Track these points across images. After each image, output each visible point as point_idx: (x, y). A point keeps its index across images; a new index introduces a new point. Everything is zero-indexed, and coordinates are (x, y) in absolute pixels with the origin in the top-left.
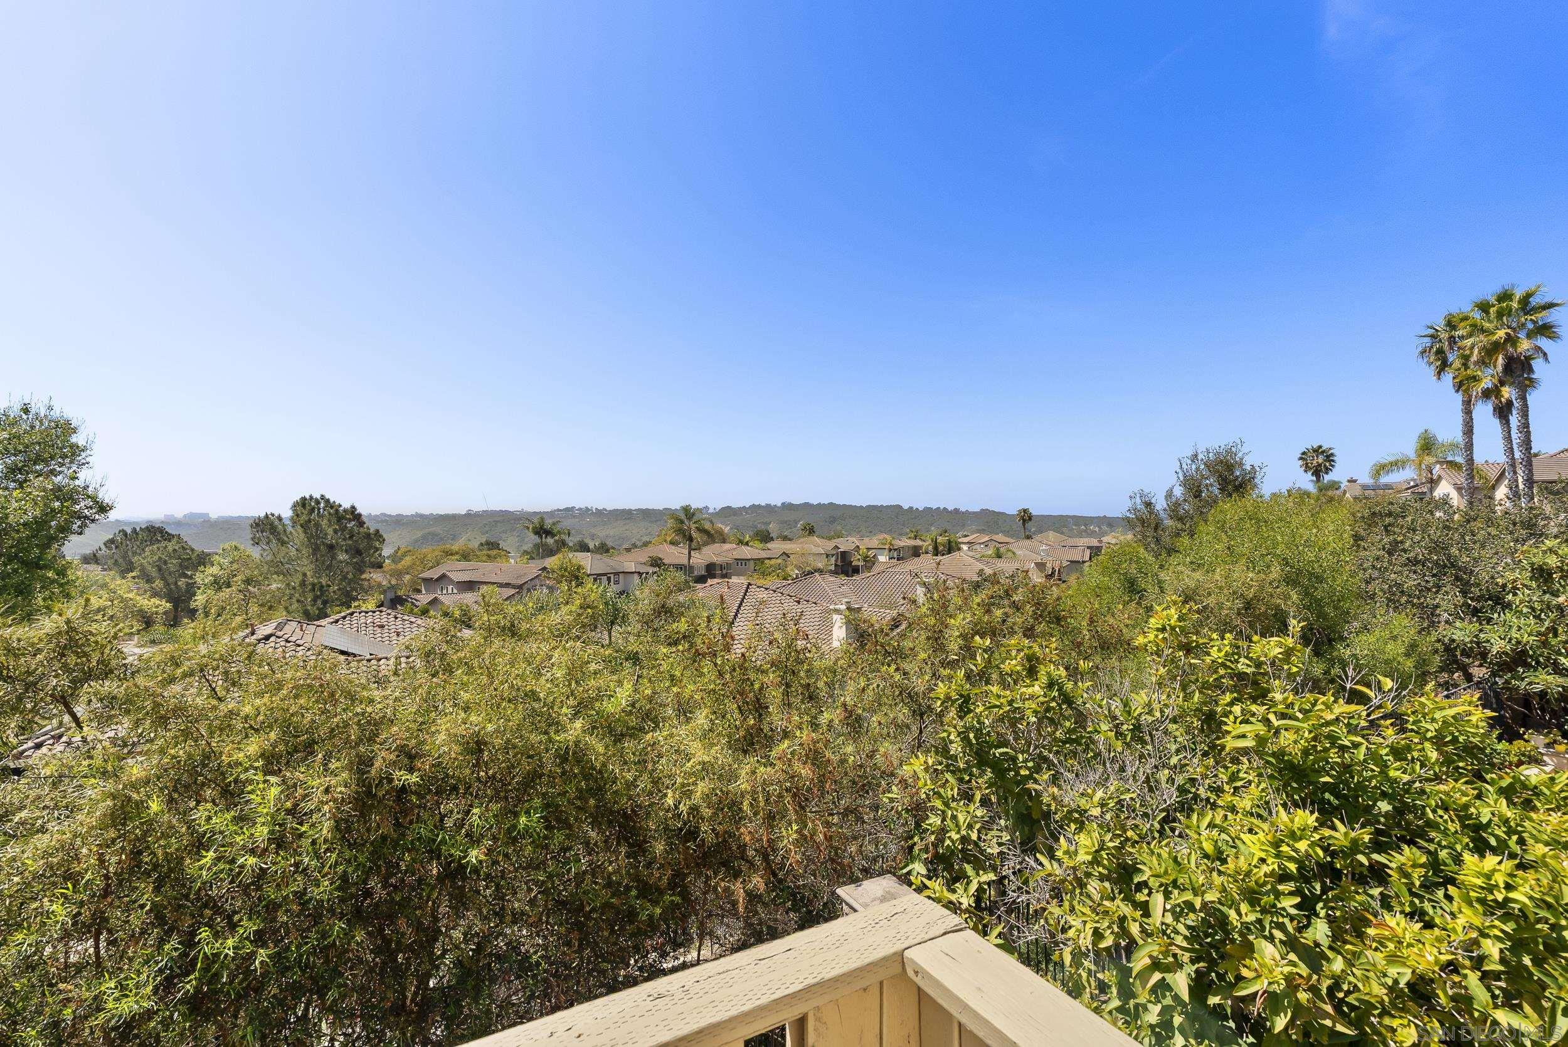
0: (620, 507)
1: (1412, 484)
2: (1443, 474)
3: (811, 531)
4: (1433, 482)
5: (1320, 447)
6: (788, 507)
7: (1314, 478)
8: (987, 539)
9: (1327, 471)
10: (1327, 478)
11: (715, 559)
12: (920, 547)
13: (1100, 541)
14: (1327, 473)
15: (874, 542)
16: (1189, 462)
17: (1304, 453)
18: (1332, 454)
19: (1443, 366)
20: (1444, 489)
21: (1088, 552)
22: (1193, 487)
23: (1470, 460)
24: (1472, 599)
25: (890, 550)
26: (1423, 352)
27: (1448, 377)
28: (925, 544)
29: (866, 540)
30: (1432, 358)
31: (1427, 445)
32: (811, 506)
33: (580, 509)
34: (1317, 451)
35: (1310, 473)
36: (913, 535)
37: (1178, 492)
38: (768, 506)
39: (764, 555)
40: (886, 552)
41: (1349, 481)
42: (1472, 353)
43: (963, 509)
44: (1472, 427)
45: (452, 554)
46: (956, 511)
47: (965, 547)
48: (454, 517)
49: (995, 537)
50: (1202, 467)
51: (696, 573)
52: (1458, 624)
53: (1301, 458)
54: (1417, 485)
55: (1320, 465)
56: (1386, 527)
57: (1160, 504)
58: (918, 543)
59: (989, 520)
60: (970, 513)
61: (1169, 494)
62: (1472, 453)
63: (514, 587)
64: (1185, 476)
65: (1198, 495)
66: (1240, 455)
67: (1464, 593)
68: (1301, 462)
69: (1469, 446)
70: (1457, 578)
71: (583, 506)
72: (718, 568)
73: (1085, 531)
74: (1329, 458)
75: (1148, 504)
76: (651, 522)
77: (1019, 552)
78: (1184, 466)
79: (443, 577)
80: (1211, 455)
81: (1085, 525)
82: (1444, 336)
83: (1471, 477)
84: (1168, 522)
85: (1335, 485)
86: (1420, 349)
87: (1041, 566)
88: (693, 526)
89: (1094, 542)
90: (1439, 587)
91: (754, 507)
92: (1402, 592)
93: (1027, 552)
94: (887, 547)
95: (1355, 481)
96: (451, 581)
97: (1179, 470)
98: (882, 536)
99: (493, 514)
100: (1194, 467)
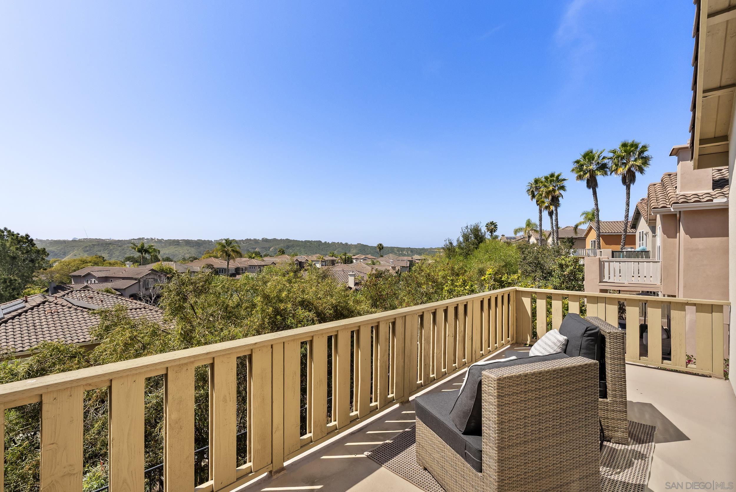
0: (172, 238)
1: (522, 237)
2: (532, 234)
3: (283, 252)
4: (529, 237)
5: (493, 222)
6: (265, 240)
7: (490, 234)
8: (364, 257)
9: (495, 231)
10: (495, 234)
11: (239, 265)
12: (335, 260)
13: (412, 258)
14: (495, 232)
15: (314, 257)
16: (465, 229)
17: (487, 224)
18: (496, 225)
19: (533, 196)
20: (533, 240)
21: (409, 263)
22: (466, 237)
23: (541, 230)
24: (544, 274)
25: (322, 261)
26: (528, 191)
27: (535, 200)
28: (337, 259)
29: (310, 257)
30: (530, 193)
31: (529, 224)
32: (277, 240)
33: (147, 239)
34: (492, 223)
35: (489, 232)
36: (331, 255)
37: (461, 239)
38: (255, 240)
39: (263, 263)
40: (320, 262)
41: (502, 236)
42: (543, 193)
43: (349, 243)
44: (541, 218)
45: (87, 263)
46: (346, 244)
47: (354, 261)
48: (64, 242)
49: (367, 256)
50: (469, 230)
51: (230, 272)
52: (541, 281)
53: (486, 226)
54: (524, 238)
55: (492, 229)
56: (523, 252)
57: (455, 244)
58: (334, 258)
59: (363, 249)
60: (353, 245)
61: (458, 240)
62: (541, 227)
63: (136, 279)
64: (464, 234)
65: (467, 240)
66: (480, 227)
67: (542, 272)
68: (486, 228)
69: (541, 225)
70: (541, 268)
71: (149, 238)
72: (241, 270)
73: (402, 254)
74: (496, 226)
75: (451, 243)
76: (190, 247)
77: (382, 262)
78: (463, 230)
79: (89, 274)
80: (472, 227)
81: (402, 251)
82: (534, 186)
83: (541, 236)
84: (457, 250)
85: (496, 237)
86: (527, 190)
87: (394, 268)
88: (230, 249)
89: (410, 259)
90: (536, 271)
91: (247, 240)
92: (527, 272)
93: (385, 262)
94: (320, 260)
95: (504, 236)
96: (94, 277)
97: (461, 232)
98: (318, 255)
99: (91, 240)
100: (466, 230)
